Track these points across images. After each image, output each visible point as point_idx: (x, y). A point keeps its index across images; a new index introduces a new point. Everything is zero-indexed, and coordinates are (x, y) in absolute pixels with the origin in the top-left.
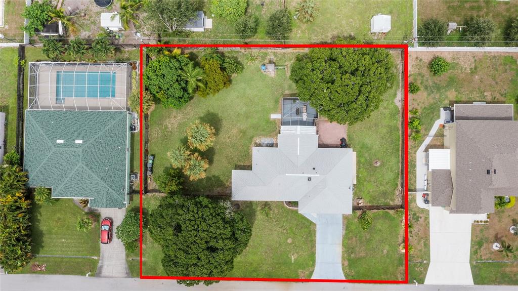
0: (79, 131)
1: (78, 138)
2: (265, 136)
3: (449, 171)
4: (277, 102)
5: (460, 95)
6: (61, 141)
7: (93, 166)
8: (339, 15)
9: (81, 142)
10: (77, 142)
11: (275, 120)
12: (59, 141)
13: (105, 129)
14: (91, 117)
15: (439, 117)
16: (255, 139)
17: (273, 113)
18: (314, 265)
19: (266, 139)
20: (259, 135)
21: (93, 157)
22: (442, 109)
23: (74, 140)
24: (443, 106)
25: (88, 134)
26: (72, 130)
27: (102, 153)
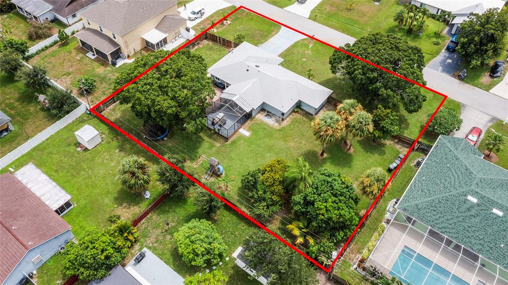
0: (469, 214)
1: (472, 206)
2: (266, 124)
3: (156, 28)
4: (234, 142)
5: (95, 67)
6: (495, 211)
7: (463, 171)
8: (111, 172)
9: (470, 198)
10: (475, 200)
11: (248, 130)
12: (500, 214)
13: (432, 198)
14: (446, 225)
15: (125, 64)
16: (278, 128)
17: (245, 136)
18: (298, 42)
19: (268, 122)
20: (272, 128)
21: (461, 179)
22: (117, 66)
23: (478, 205)
24: (114, 68)
25: (457, 203)
26: (477, 220)
27: (448, 179)
